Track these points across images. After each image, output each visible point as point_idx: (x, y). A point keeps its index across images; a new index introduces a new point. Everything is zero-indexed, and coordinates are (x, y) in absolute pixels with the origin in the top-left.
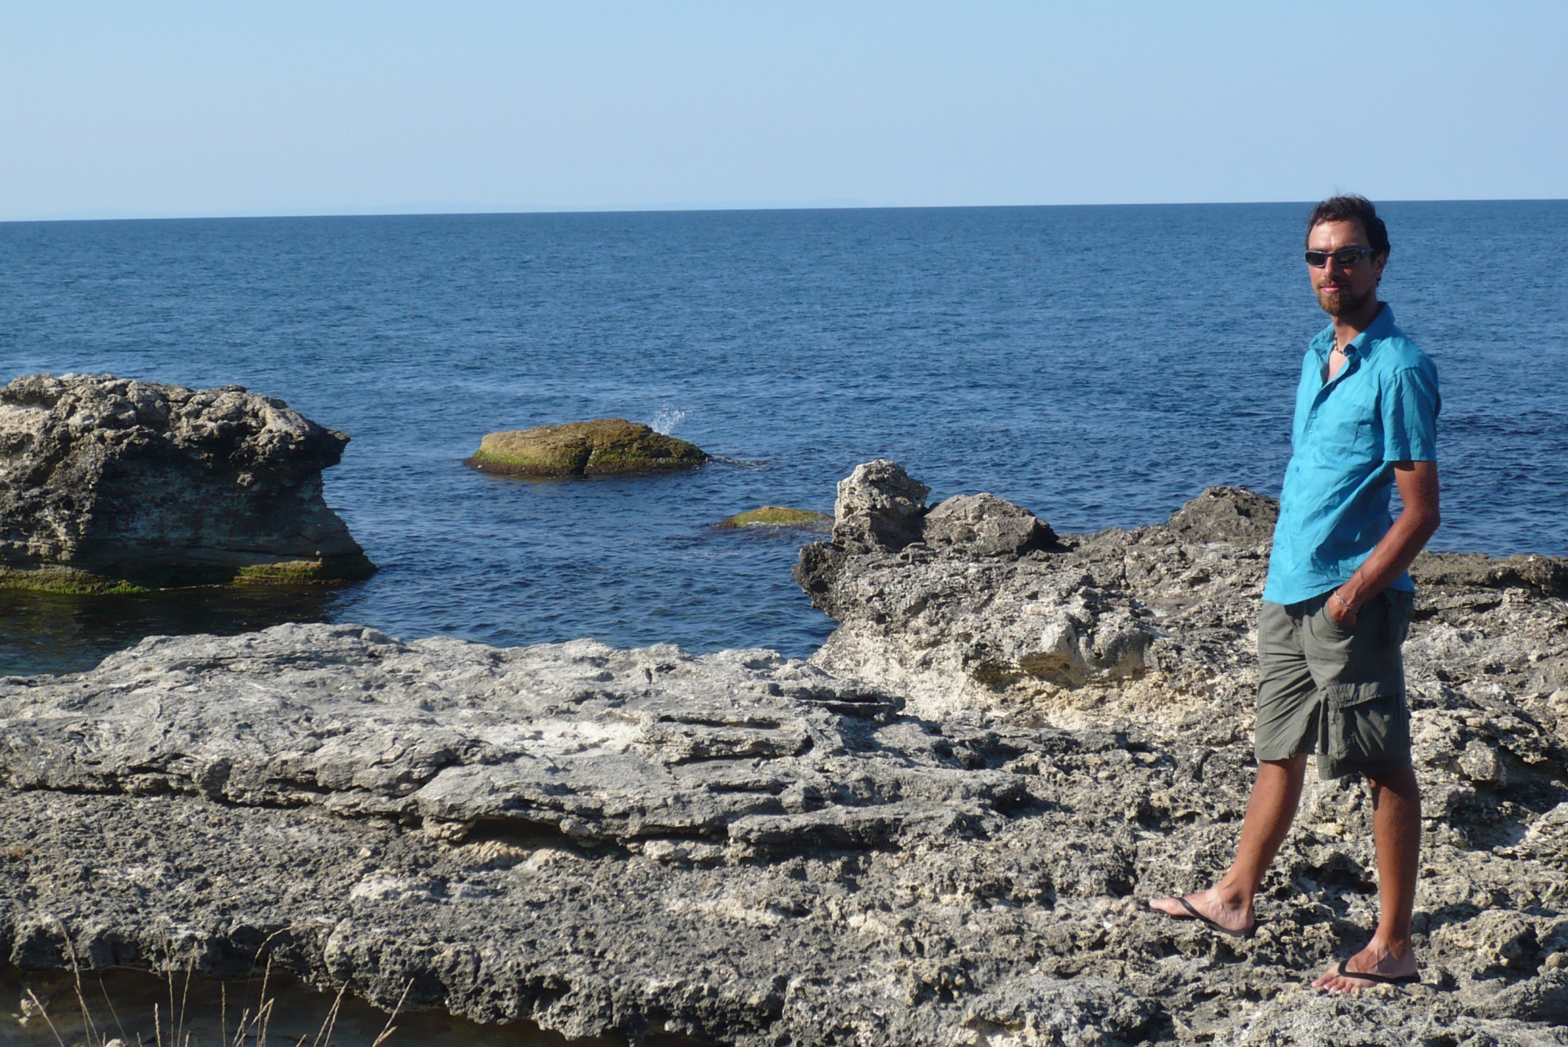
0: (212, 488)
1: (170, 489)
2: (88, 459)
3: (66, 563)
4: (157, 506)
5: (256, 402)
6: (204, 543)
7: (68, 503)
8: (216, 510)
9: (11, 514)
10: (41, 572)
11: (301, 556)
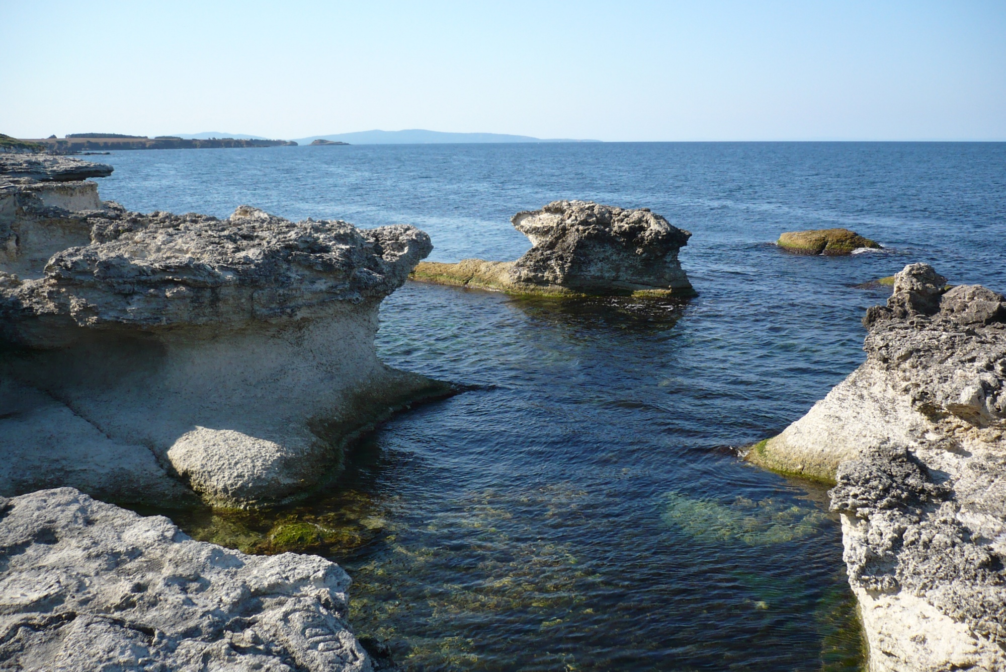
0: (625, 255)
1: (607, 254)
2: (572, 239)
3: (560, 285)
4: (600, 261)
5: (648, 216)
6: (621, 279)
7: (561, 258)
8: (626, 265)
9: (538, 261)
10: (549, 287)
11: (662, 287)
